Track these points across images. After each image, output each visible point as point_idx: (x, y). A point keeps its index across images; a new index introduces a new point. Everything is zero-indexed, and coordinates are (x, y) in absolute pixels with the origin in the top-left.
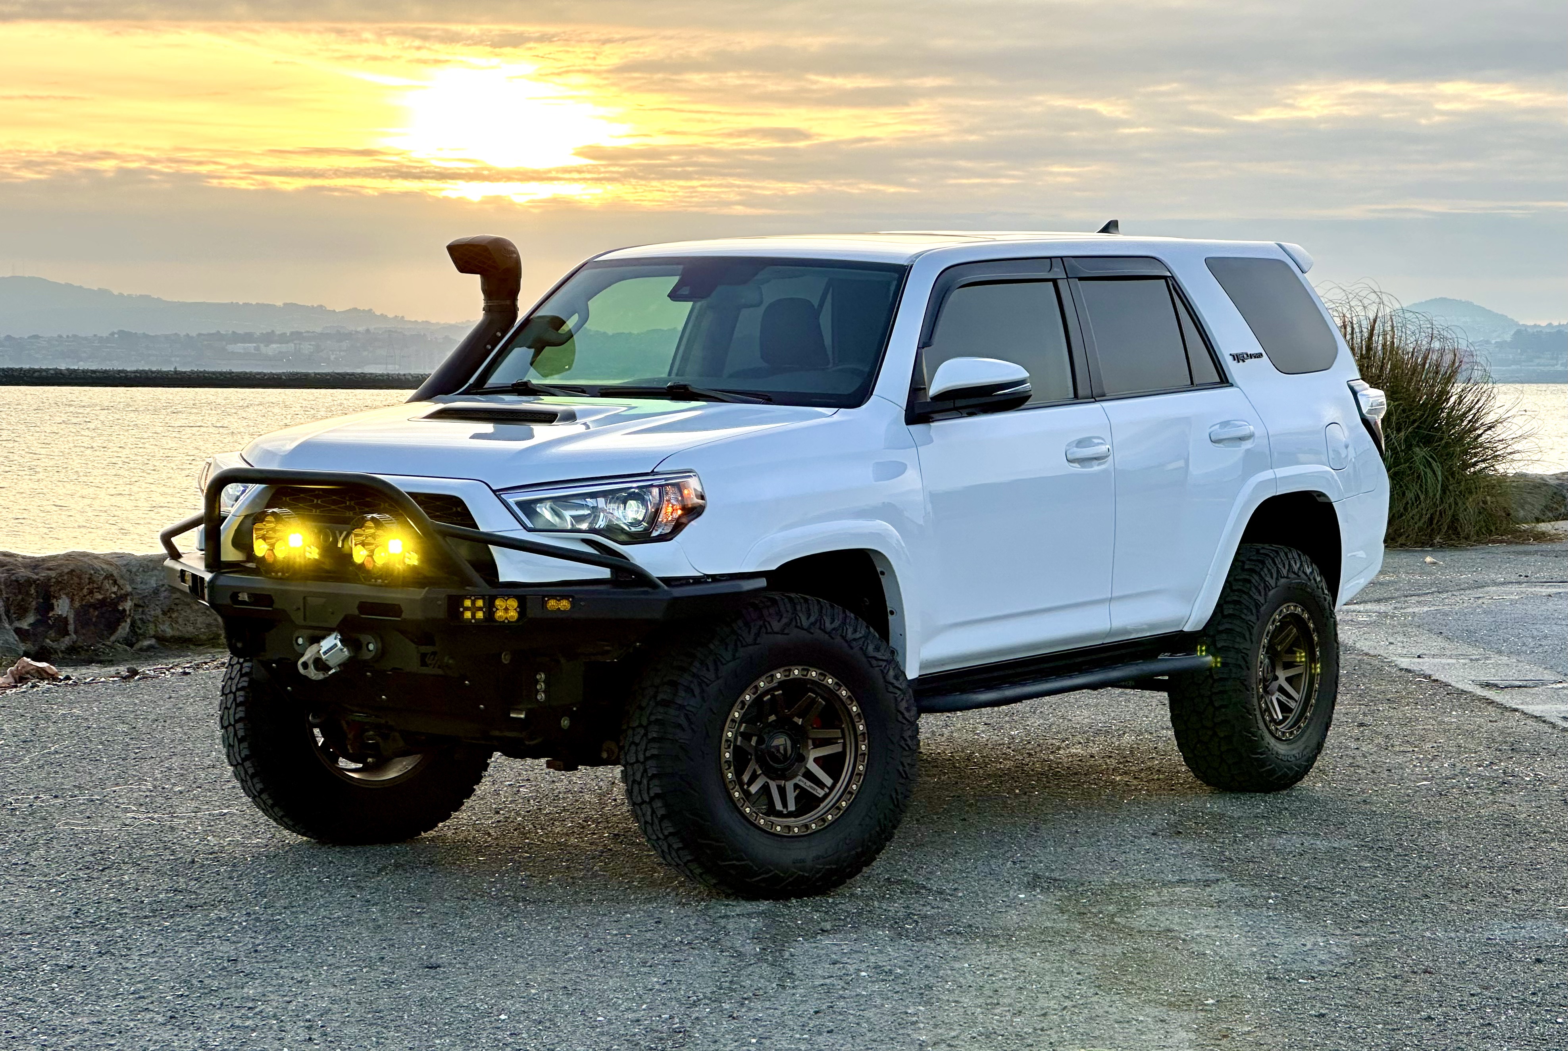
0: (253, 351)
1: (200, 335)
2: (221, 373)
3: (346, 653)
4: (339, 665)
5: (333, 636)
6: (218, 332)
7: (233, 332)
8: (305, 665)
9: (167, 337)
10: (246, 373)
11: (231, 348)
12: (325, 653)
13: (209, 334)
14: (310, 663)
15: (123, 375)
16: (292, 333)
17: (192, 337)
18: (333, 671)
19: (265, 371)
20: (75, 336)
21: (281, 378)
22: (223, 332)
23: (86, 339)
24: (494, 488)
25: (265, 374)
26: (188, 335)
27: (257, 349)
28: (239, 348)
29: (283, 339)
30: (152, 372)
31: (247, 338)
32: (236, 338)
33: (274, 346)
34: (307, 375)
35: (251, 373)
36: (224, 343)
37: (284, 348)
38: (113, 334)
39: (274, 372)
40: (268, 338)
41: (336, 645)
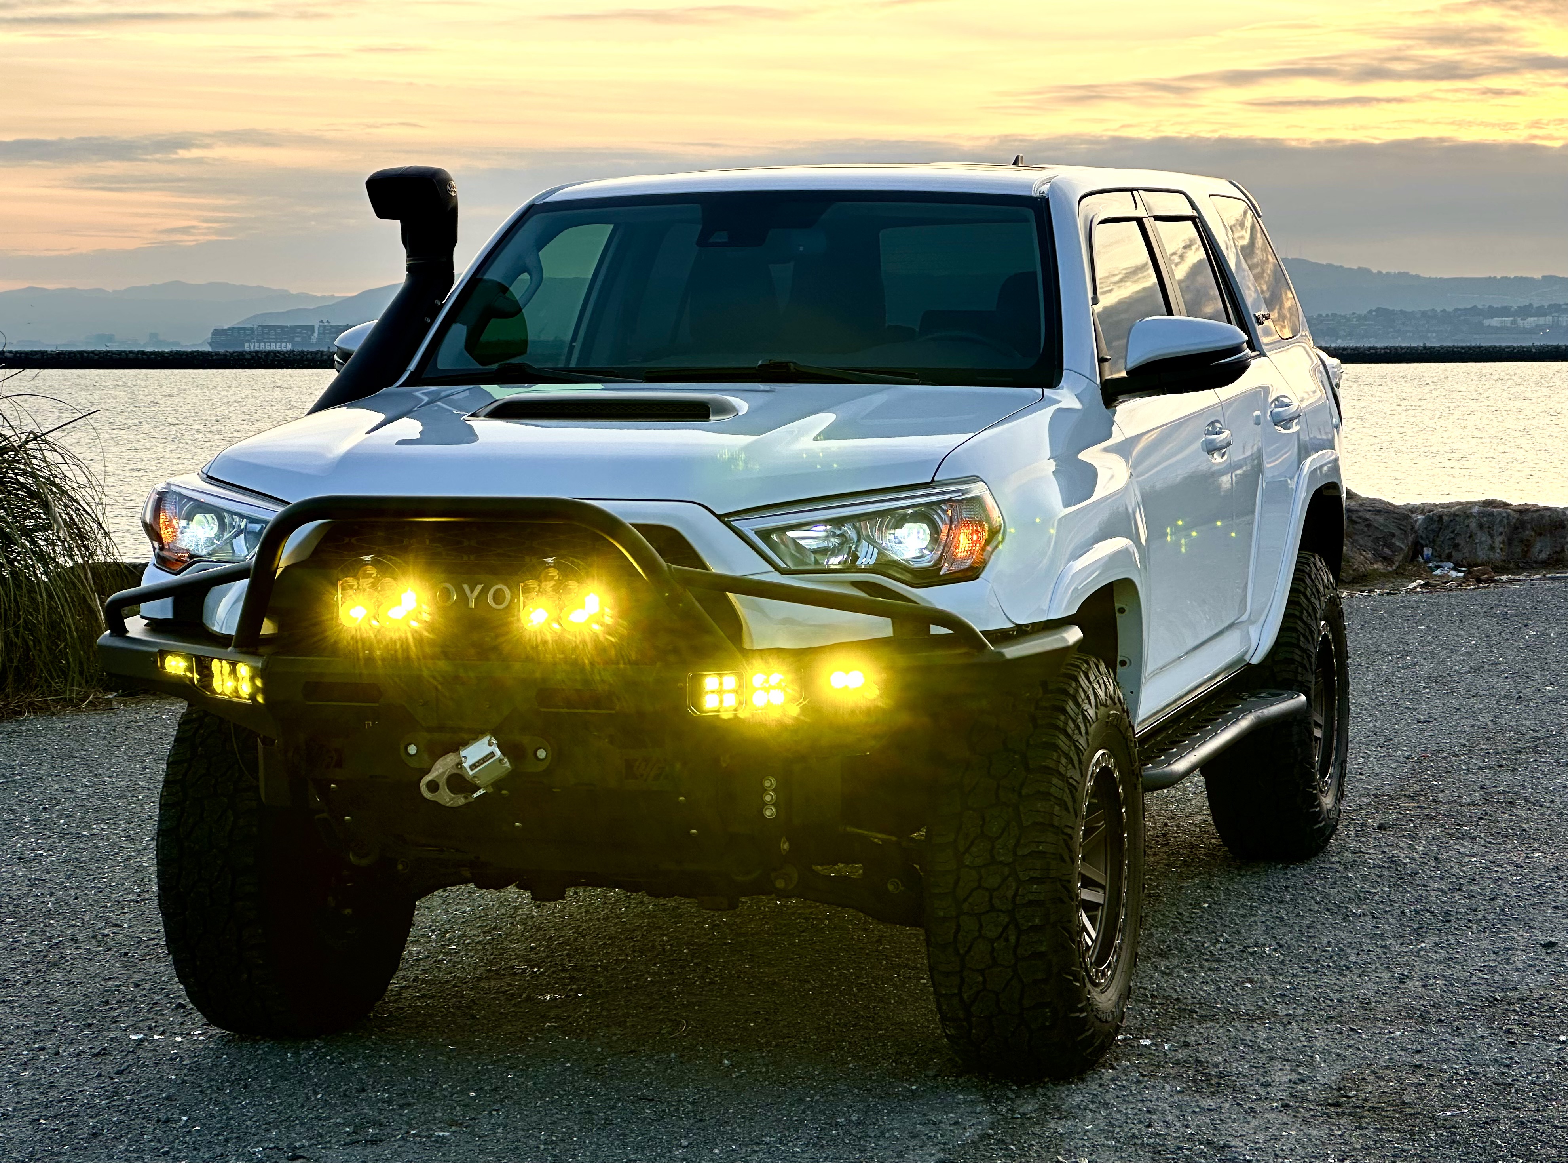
0: (1509, 325)
1: (1456, 310)
2: (1470, 348)
3: (508, 765)
4: (492, 785)
5: (486, 740)
6: (1475, 306)
7: (1490, 307)
8: (433, 786)
9: (1424, 314)
10: (1496, 347)
11: (1486, 322)
12: (473, 766)
13: (1465, 309)
14: (442, 782)
15: (1373, 351)
16: (1549, 306)
17: (1449, 313)
18: (482, 791)
19: (1515, 345)
20: (1334, 315)
21: (1531, 351)
22: (1480, 307)
23: (1344, 317)
24: (718, 513)
25: (1514, 348)
26: (1444, 311)
27: (1514, 322)
28: (1495, 322)
29: (1540, 312)
30: (1402, 348)
31: (1504, 311)
32: (1493, 312)
33: (1532, 319)
34: (1557, 348)
35: (1500, 347)
36: (1481, 318)
37: (1541, 320)
38: (1371, 312)
39: (1524, 345)
40: (1525, 311)
41: (492, 754)
